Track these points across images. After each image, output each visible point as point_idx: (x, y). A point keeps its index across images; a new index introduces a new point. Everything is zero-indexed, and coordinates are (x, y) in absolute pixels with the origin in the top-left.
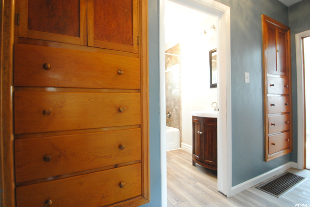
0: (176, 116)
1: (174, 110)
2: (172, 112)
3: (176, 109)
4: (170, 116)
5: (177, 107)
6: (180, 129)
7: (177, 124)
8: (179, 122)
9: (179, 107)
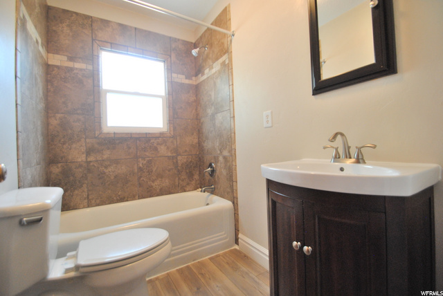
0: (224, 172)
1: (221, 159)
2: (216, 162)
3: (225, 158)
4: (213, 171)
5: (226, 153)
6: (234, 201)
7: (229, 190)
8: (232, 187)
9: (230, 151)
